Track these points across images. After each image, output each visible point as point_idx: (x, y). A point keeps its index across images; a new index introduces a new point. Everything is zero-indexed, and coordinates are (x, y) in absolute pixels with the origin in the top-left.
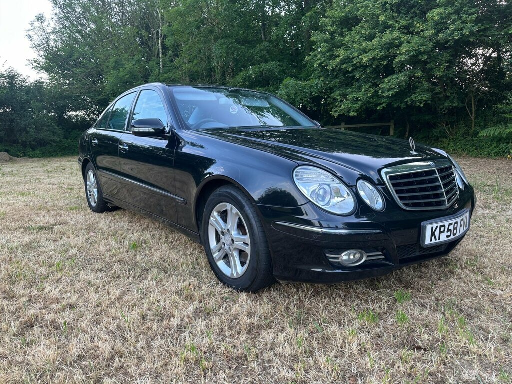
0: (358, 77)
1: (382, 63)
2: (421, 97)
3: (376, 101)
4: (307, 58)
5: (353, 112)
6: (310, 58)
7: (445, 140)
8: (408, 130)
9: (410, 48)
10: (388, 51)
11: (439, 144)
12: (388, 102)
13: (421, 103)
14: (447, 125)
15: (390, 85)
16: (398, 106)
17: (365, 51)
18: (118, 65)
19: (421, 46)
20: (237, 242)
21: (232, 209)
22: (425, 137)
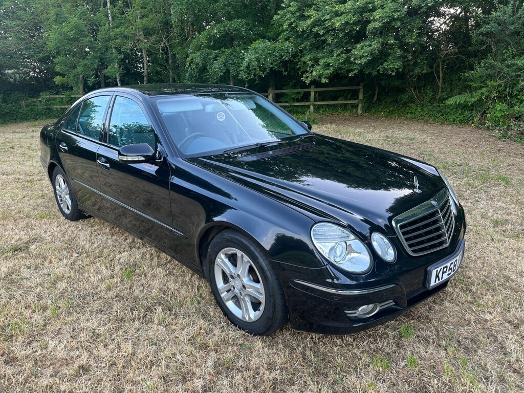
0: (330, 41)
1: (355, 28)
2: (392, 65)
3: (348, 67)
4: (275, 17)
5: (325, 78)
6: (279, 17)
7: (412, 105)
8: (376, 93)
9: (383, 14)
10: (361, 16)
11: (407, 108)
12: (359, 68)
13: (392, 71)
14: (415, 89)
15: (362, 52)
16: (369, 73)
17: (337, 14)
18: (60, 19)
19: (394, 12)
20: (248, 288)
21: (242, 256)
22: (394, 101)
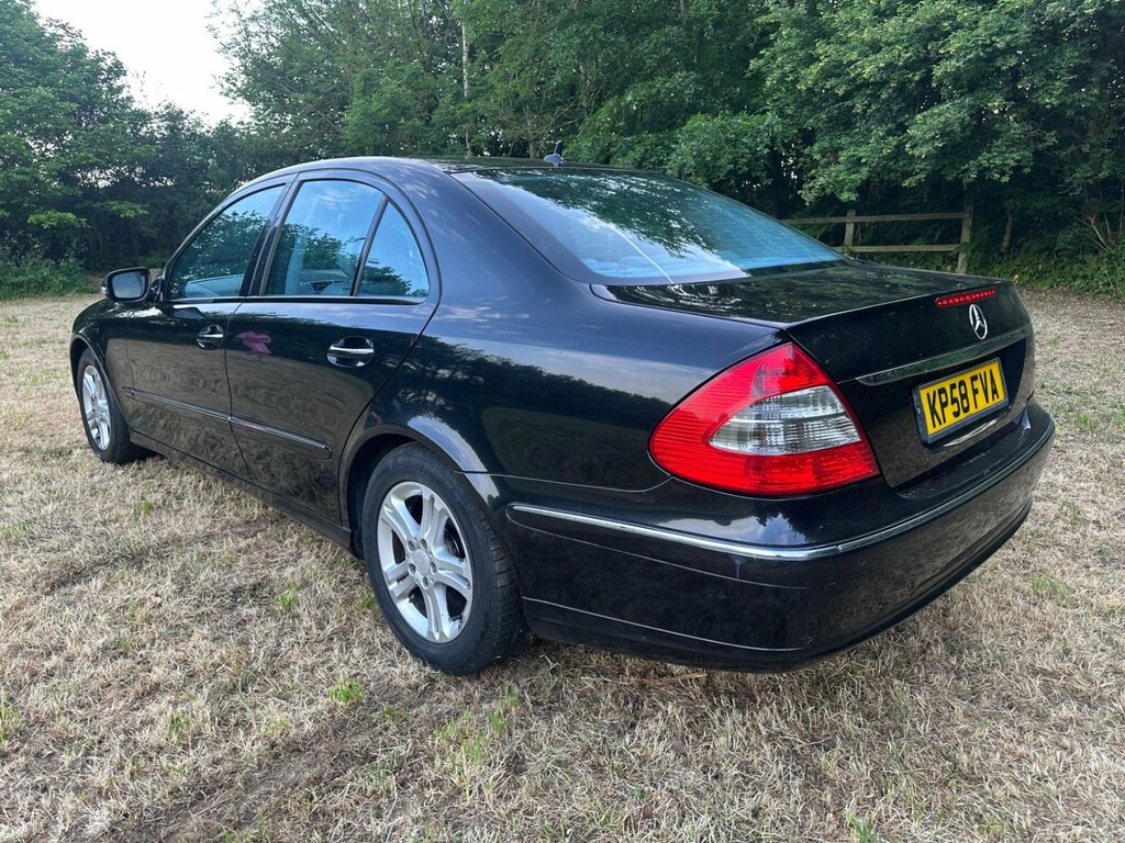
0: (859, 109)
1: (910, 76)
2: (1001, 159)
3: (904, 165)
4: (753, 64)
5: (849, 190)
6: (762, 61)
7: (1089, 258)
8: (1008, 230)
9: (969, 41)
10: (926, 48)
11: (1076, 266)
12: (929, 167)
13: (1003, 174)
14: (1098, 220)
15: (927, 127)
16: (956, 177)
17: (875, 47)
19: (998, 34)
22: (1047, 248)
